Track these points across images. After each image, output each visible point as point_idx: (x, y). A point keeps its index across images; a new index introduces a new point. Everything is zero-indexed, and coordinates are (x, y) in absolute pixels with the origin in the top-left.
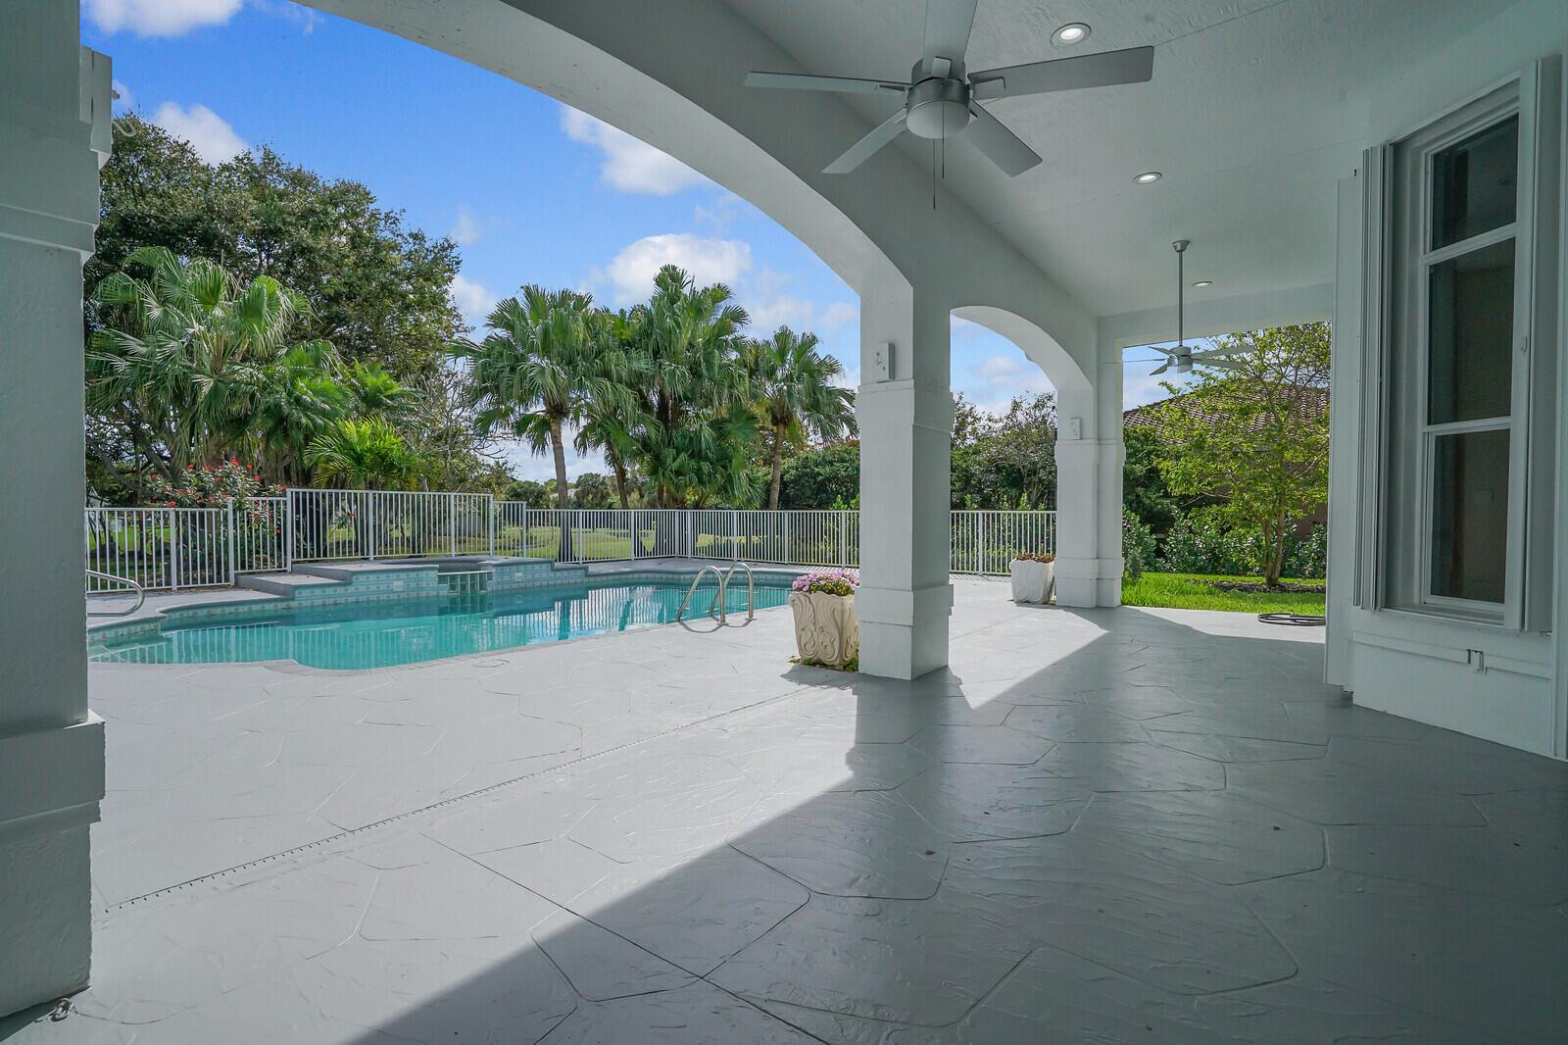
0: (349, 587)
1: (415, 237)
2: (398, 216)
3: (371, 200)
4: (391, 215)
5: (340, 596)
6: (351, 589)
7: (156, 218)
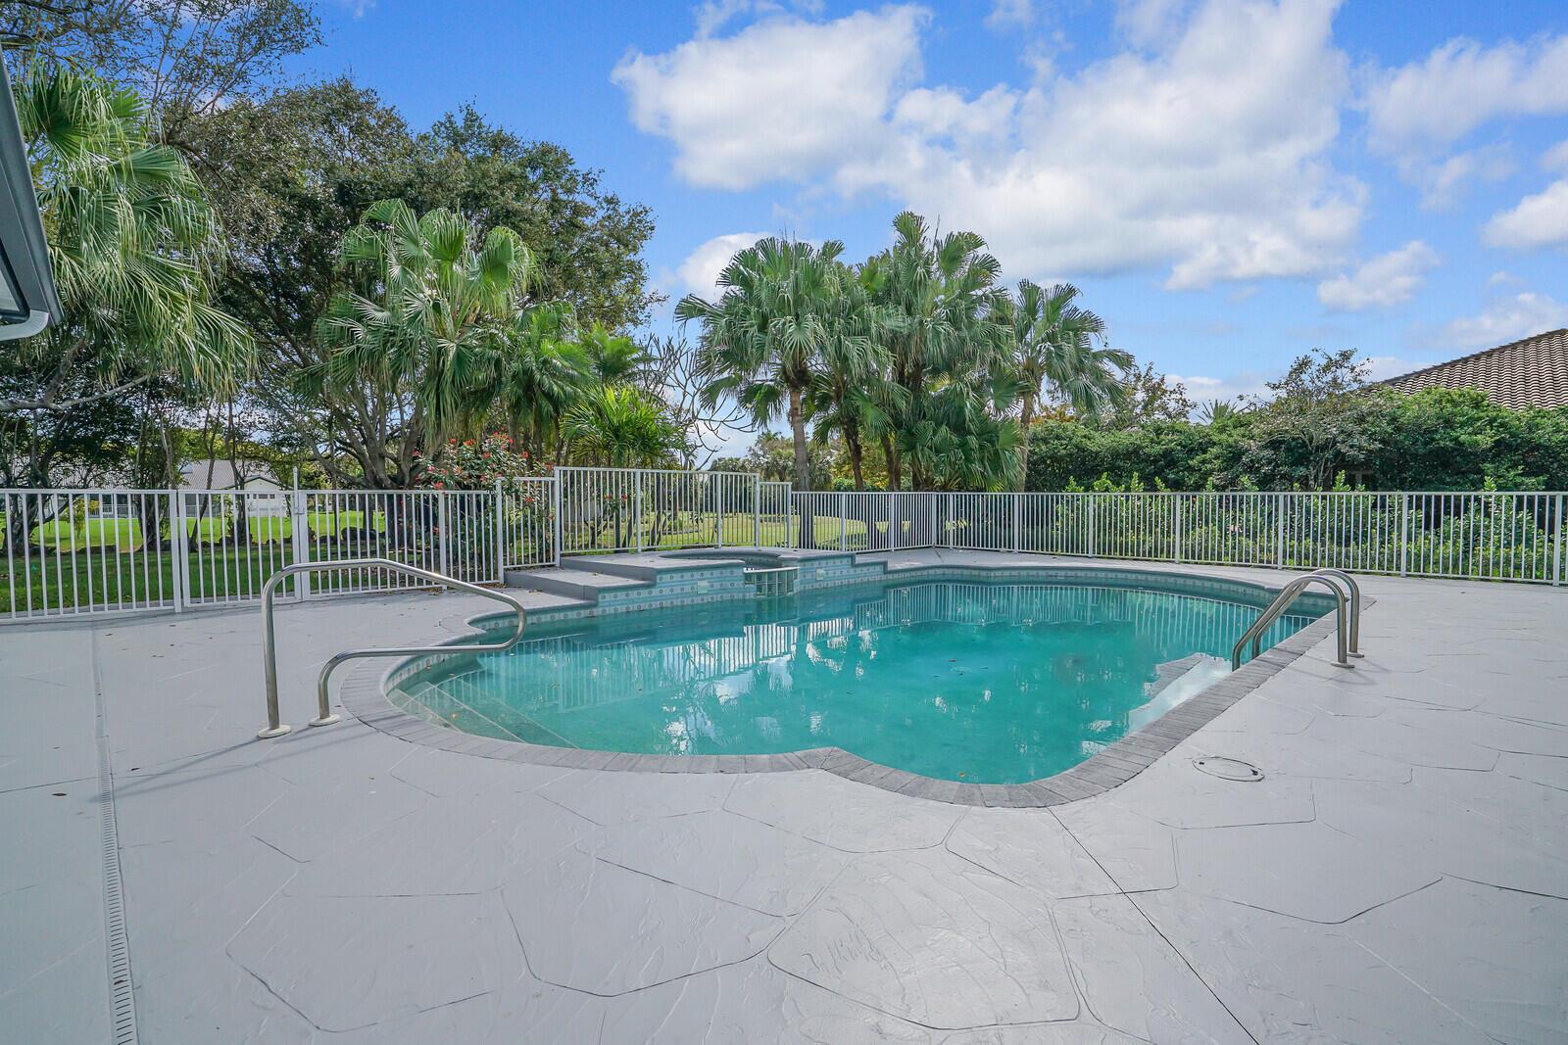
0: (653, 590)
1: (609, 201)
2: (595, 177)
3: (570, 162)
4: (590, 176)
5: (645, 600)
6: (655, 591)
7: (371, 184)
